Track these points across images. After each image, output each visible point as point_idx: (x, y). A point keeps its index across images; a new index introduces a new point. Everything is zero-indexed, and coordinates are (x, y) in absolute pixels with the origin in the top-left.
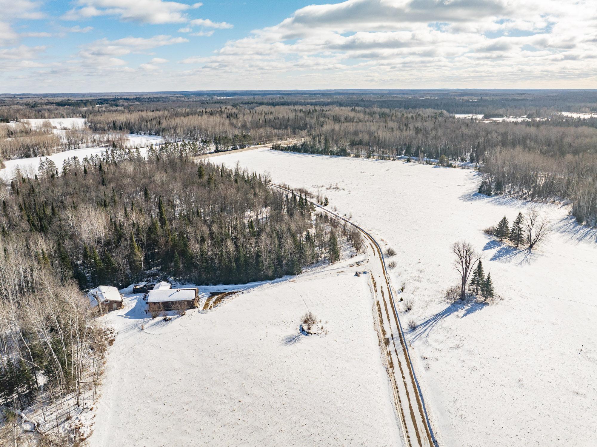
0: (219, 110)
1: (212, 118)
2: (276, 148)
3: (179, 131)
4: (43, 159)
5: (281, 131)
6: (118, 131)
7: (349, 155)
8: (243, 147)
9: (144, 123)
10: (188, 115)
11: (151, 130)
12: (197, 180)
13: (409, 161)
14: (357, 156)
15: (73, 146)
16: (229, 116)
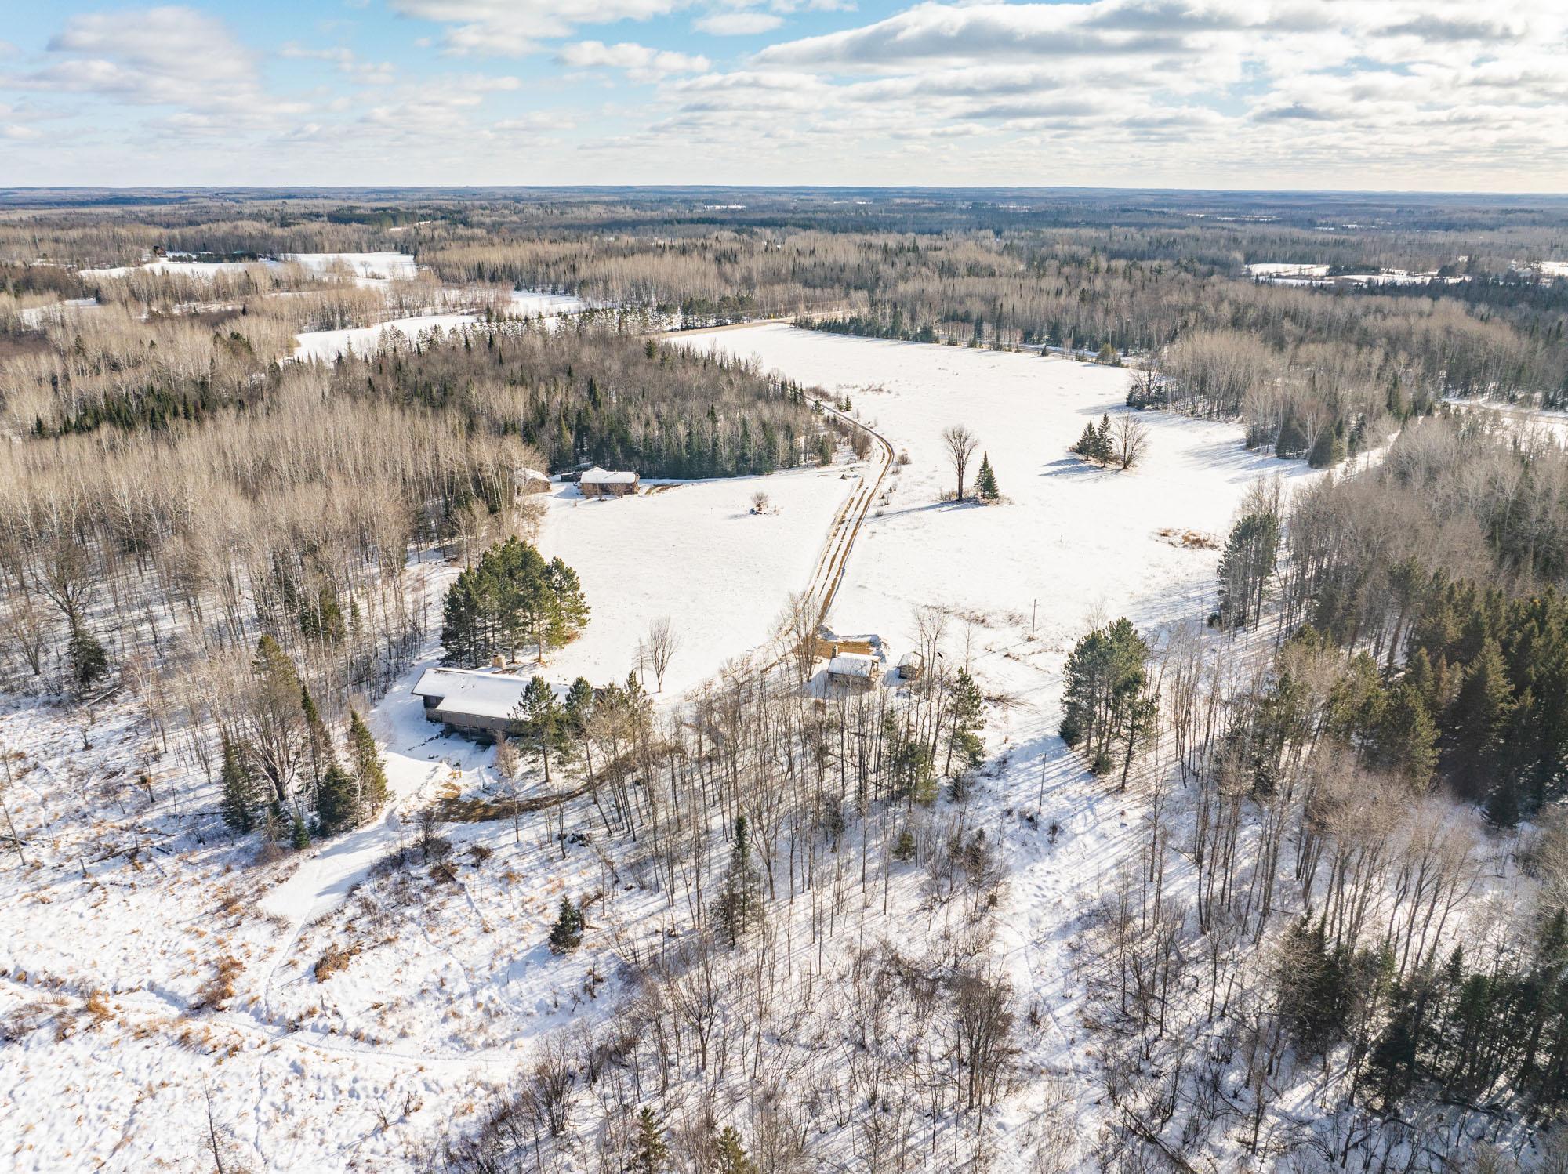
0: (699, 243)
1: (682, 261)
2: (804, 325)
3: (614, 286)
4: (387, 326)
5: (818, 292)
6: (488, 283)
7: (936, 341)
8: (737, 320)
9: (541, 269)
10: (633, 254)
11: (555, 284)
12: (645, 359)
13: (1044, 353)
14: (952, 343)
15: (407, 312)
16: (721, 258)
